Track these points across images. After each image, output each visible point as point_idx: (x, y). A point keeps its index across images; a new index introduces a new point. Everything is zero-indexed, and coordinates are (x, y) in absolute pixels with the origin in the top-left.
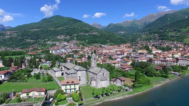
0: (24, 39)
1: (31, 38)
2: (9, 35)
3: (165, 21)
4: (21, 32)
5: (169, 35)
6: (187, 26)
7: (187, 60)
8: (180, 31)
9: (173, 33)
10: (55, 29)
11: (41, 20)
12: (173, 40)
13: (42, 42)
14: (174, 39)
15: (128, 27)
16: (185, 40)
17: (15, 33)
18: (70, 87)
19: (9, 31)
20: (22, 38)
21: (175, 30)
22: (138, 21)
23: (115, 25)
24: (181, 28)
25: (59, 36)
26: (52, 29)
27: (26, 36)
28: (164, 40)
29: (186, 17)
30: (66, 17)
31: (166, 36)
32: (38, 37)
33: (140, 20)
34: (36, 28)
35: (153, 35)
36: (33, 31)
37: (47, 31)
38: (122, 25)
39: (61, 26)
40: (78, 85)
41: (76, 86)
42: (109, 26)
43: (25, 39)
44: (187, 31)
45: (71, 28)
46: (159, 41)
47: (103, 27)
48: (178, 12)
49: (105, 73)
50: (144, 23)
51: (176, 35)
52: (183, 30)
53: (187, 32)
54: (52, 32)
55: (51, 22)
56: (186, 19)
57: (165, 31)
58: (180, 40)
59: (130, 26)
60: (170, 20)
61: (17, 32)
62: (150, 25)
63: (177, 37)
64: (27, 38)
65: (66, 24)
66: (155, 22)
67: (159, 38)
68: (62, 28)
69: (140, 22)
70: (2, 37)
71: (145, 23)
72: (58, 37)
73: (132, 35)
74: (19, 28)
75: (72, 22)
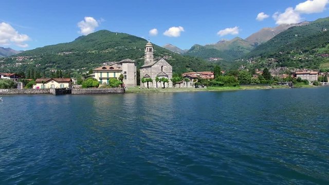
0: (45, 68)
1: (58, 67)
2: (21, 62)
3: (290, 38)
4: (42, 57)
5: (294, 59)
6: (326, 43)
7: (310, 74)
8: (313, 53)
9: (301, 56)
10: (99, 52)
11: (76, 39)
12: (302, 67)
13: (76, 73)
14: (303, 64)
15: (225, 51)
16: (321, 65)
17: (31, 58)
18: (108, 76)
19: (21, 56)
20: (43, 67)
21: (306, 51)
22: (242, 40)
23: (202, 48)
24: (315, 47)
25: (105, 62)
26: (93, 52)
27: (50, 63)
28: (286, 67)
29: (326, 30)
30: (118, 34)
31: (288, 59)
32: (69, 65)
33: (247, 39)
34: (67, 51)
35: (266, 59)
36: (62, 54)
37: (85, 55)
38: (215, 48)
39: (110, 46)
40: (120, 74)
41: (116, 74)
42: (193, 48)
43: (47, 68)
44: (326, 52)
45: (126, 51)
46: (276, 68)
47: (182, 52)
48: (312, 24)
49: (165, 67)
50: (254, 44)
51: (307, 58)
52: (320, 49)
53: (326, 54)
54: (93, 56)
55: (92, 40)
56: (325, 33)
57: (288, 53)
58: (313, 66)
59: (228, 49)
60: (298, 36)
61: (35, 58)
62: (263, 46)
63: (307, 61)
64: (51, 67)
65: (117, 44)
66: (272, 40)
67: (277, 63)
68: (110, 51)
69: (247, 41)
70: (9, 65)
71: (256, 44)
72: (104, 64)
73: (231, 63)
74: (39, 51)
75: (128, 40)
